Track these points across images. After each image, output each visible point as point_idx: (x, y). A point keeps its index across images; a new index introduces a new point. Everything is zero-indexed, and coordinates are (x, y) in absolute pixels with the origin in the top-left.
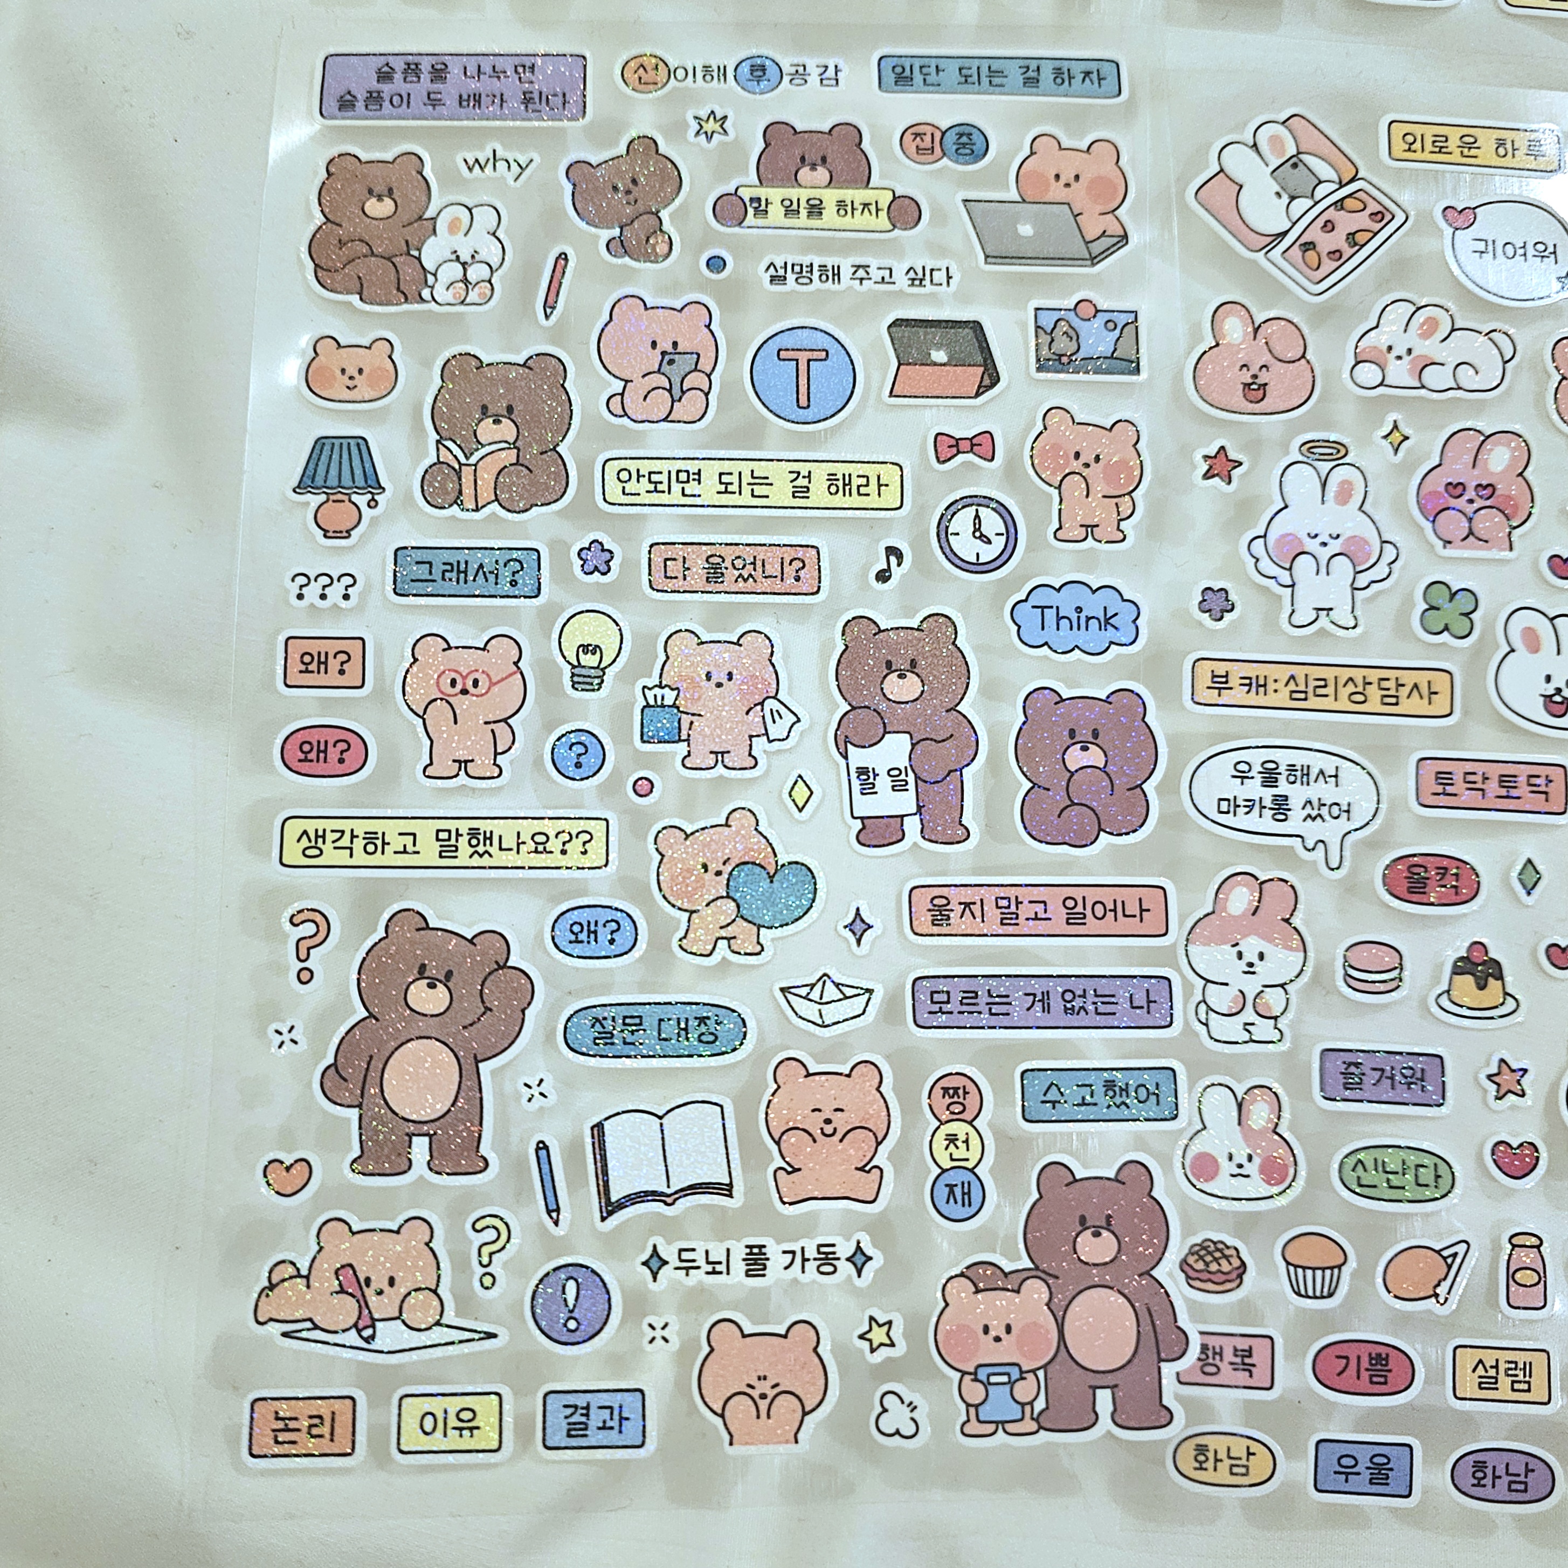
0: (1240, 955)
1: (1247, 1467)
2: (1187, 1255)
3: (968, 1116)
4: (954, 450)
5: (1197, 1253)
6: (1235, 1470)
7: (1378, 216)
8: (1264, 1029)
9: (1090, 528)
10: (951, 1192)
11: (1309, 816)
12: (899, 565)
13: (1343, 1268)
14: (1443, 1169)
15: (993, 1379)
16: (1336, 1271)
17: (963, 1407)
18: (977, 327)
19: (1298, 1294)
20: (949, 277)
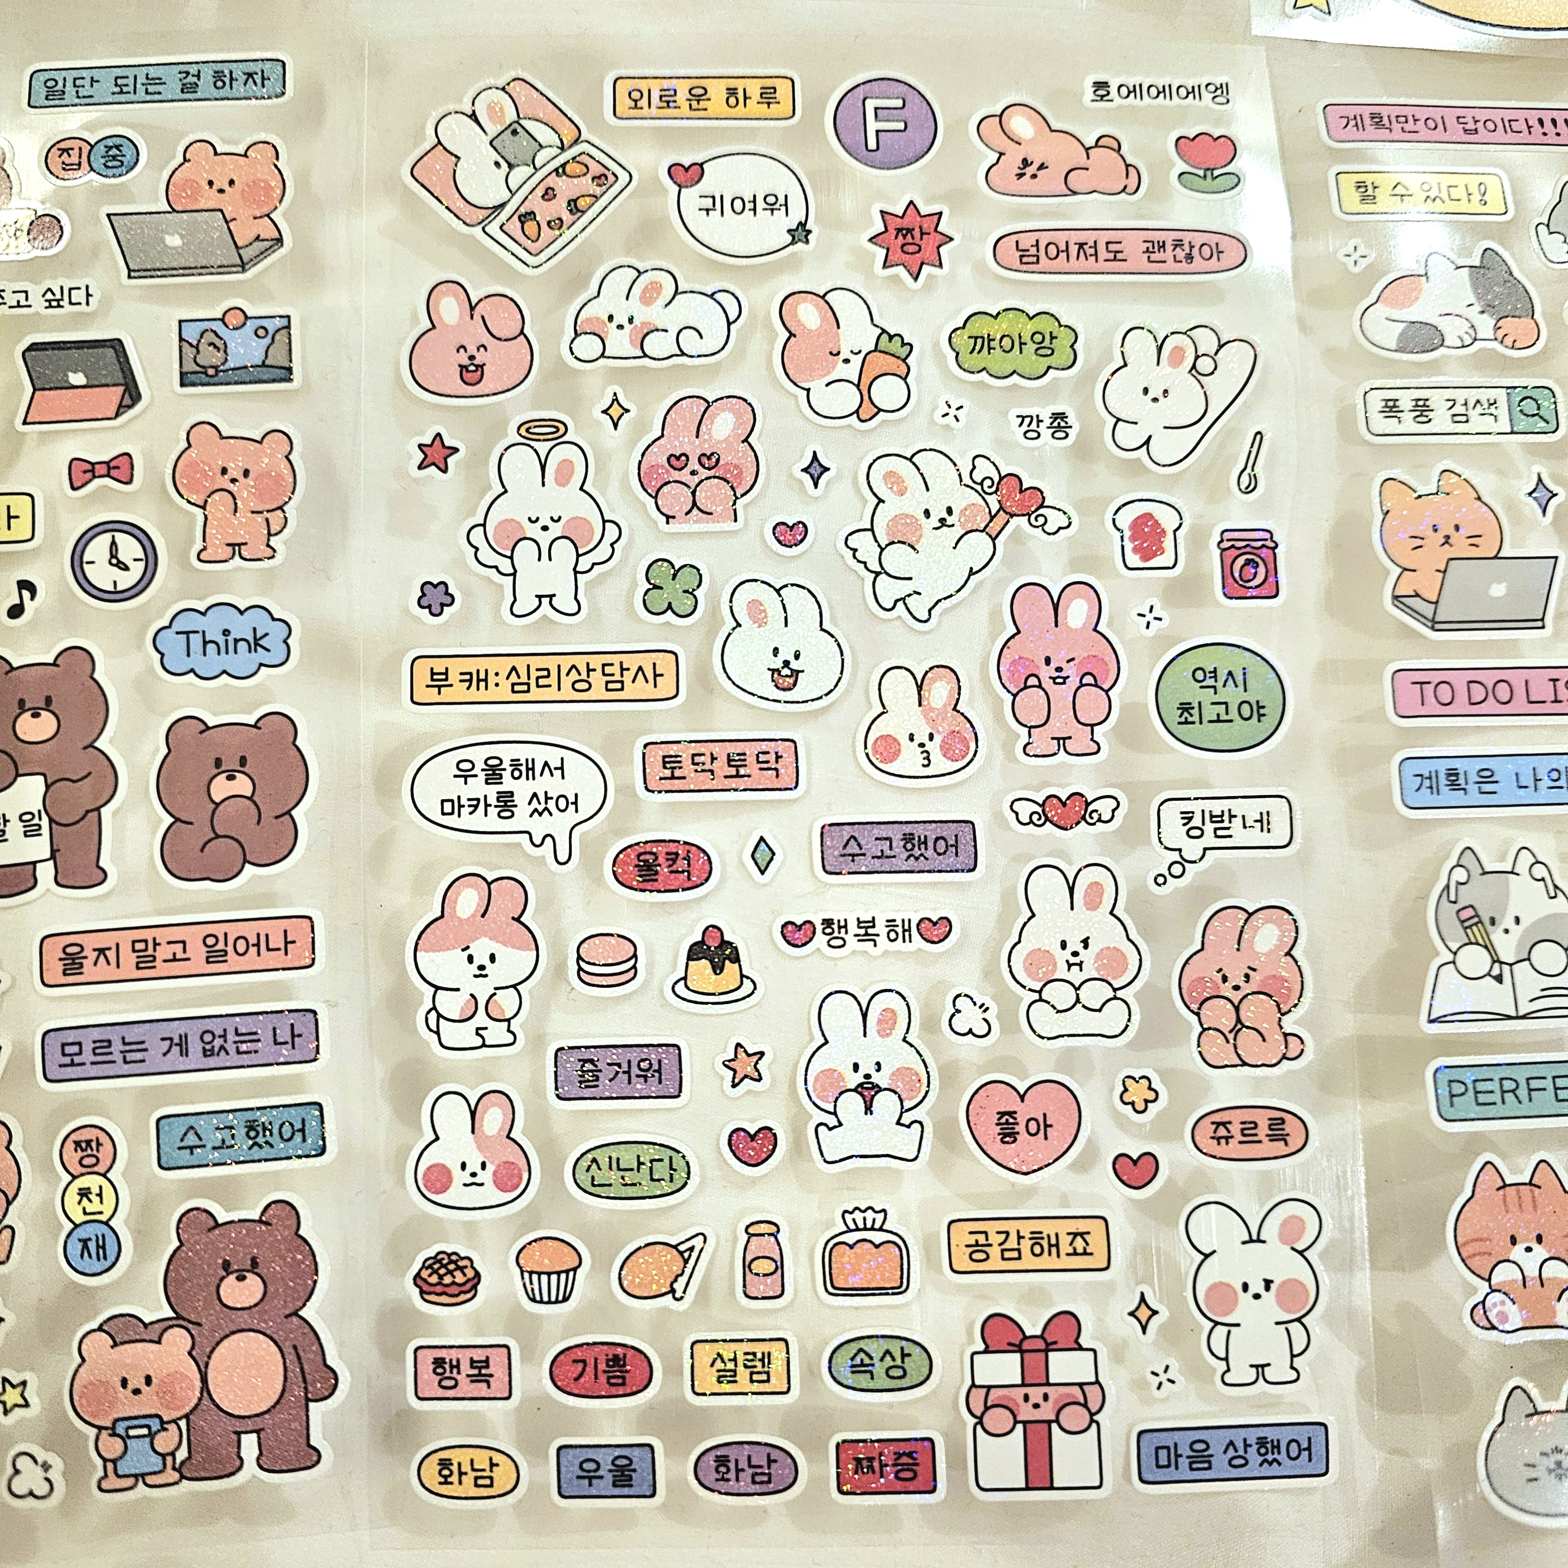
0: (470, 959)
1: (491, 1478)
2: (420, 1270)
3: (101, 1168)
4: (89, 475)
5: (430, 1266)
6: (480, 1482)
7: (599, 179)
8: (496, 1032)
9: (236, 547)
10: (85, 1247)
11: (536, 810)
12: (32, 598)
13: (579, 1271)
14: (678, 1163)
15: (132, 1432)
16: (571, 1274)
17: (99, 1462)
18: (116, 345)
19: (533, 1300)
20: (88, 295)
